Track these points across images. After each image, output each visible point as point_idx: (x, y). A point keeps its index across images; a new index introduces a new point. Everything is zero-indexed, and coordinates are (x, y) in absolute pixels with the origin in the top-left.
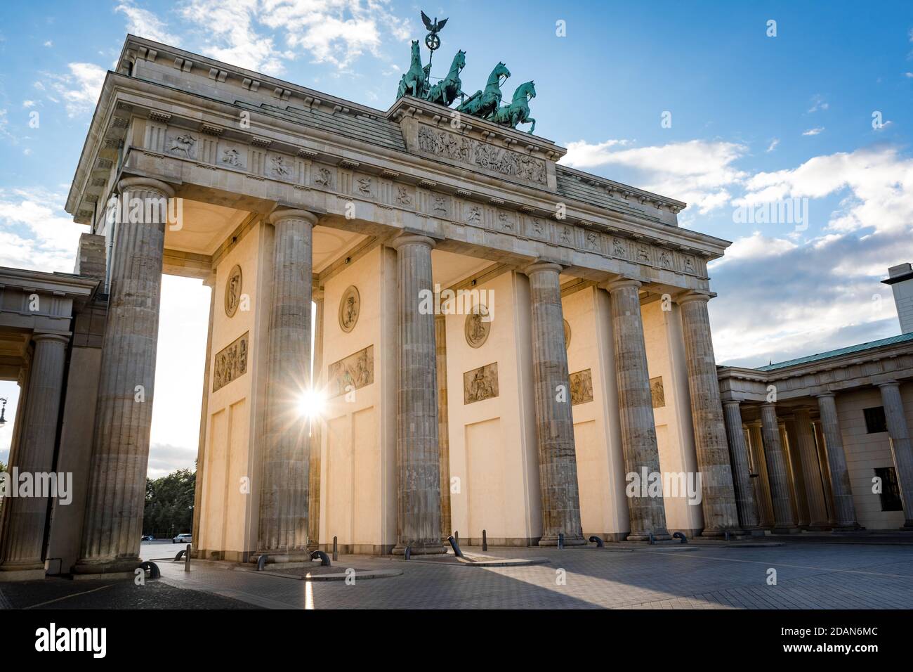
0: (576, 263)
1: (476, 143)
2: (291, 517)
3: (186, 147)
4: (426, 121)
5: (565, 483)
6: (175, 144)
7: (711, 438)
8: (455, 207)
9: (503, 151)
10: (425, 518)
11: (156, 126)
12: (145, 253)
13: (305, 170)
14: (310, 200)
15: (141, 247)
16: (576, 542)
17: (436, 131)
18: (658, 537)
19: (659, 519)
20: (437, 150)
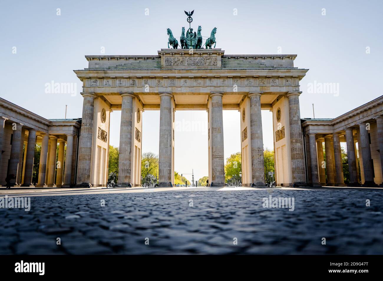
0: (228, 91)
1: (188, 58)
2: (123, 175)
3: (95, 83)
4: (168, 55)
5: (216, 167)
6: (93, 83)
7: (294, 149)
8: (177, 82)
9: (199, 58)
10: (162, 176)
11: (88, 80)
12: (87, 113)
13: (127, 82)
14: (129, 90)
15: (86, 111)
16: (218, 185)
17: (172, 58)
18: (257, 185)
19: (259, 179)
20: (172, 64)
